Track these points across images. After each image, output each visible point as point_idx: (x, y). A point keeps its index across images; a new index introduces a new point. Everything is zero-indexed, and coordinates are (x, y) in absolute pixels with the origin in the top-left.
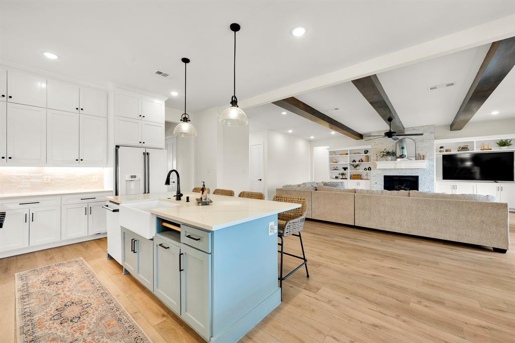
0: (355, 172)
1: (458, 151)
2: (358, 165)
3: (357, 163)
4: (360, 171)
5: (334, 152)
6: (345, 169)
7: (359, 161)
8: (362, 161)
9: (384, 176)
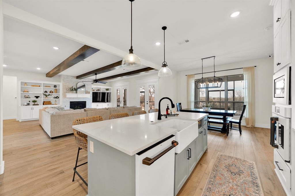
0: (47, 99)
1: (97, 91)
2: (49, 95)
3: (48, 93)
4: (51, 98)
5: (26, 83)
6: (37, 97)
7: (50, 92)
8: (53, 92)
9: (70, 102)
